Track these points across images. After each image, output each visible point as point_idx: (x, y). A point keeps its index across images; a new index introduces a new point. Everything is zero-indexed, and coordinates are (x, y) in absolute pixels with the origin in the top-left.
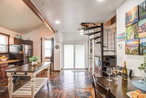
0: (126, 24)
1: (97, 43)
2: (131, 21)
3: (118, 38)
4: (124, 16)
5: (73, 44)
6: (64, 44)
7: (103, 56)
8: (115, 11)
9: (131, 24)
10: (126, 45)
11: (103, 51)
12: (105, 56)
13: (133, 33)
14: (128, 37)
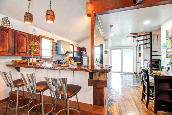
0: (166, 38)
1: (147, 48)
2: (169, 36)
3: (162, 46)
4: (165, 32)
5: (121, 49)
6: (111, 49)
7: (151, 60)
8: (160, 26)
9: (169, 38)
10: (166, 51)
11: (151, 55)
12: (153, 60)
13: (170, 44)
14: (168, 46)
